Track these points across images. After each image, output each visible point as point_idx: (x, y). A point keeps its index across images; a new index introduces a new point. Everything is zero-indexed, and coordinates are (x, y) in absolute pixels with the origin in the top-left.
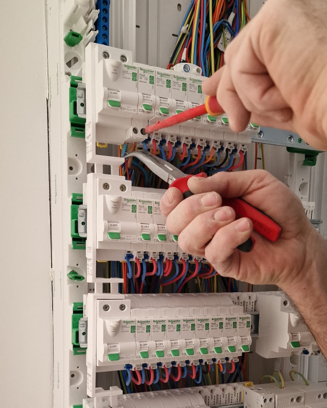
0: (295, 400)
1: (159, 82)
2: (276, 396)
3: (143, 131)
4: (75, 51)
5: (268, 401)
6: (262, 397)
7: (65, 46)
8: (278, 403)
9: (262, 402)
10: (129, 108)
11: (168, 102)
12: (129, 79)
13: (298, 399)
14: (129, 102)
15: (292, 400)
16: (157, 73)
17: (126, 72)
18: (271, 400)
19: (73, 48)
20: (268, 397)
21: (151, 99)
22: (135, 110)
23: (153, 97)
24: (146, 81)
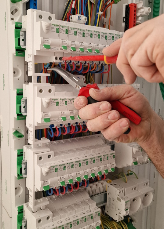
0: (133, 189)
1: (70, 33)
2: (125, 189)
3: (61, 59)
4: (17, 6)
5: (121, 192)
6: (118, 190)
7: (10, 3)
8: (126, 193)
9: (118, 193)
10: (55, 48)
11: (76, 44)
12: (55, 32)
13: (135, 189)
14: (55, 45)
15: (132, 190)
16: (69, 28)
17: (53, 28)
18: (123, 191)
19: (15, 4)
20: (121, 190)
21: (67, 42)
22: (58, 49)
23: (67, 41)
24: (63, 32)
